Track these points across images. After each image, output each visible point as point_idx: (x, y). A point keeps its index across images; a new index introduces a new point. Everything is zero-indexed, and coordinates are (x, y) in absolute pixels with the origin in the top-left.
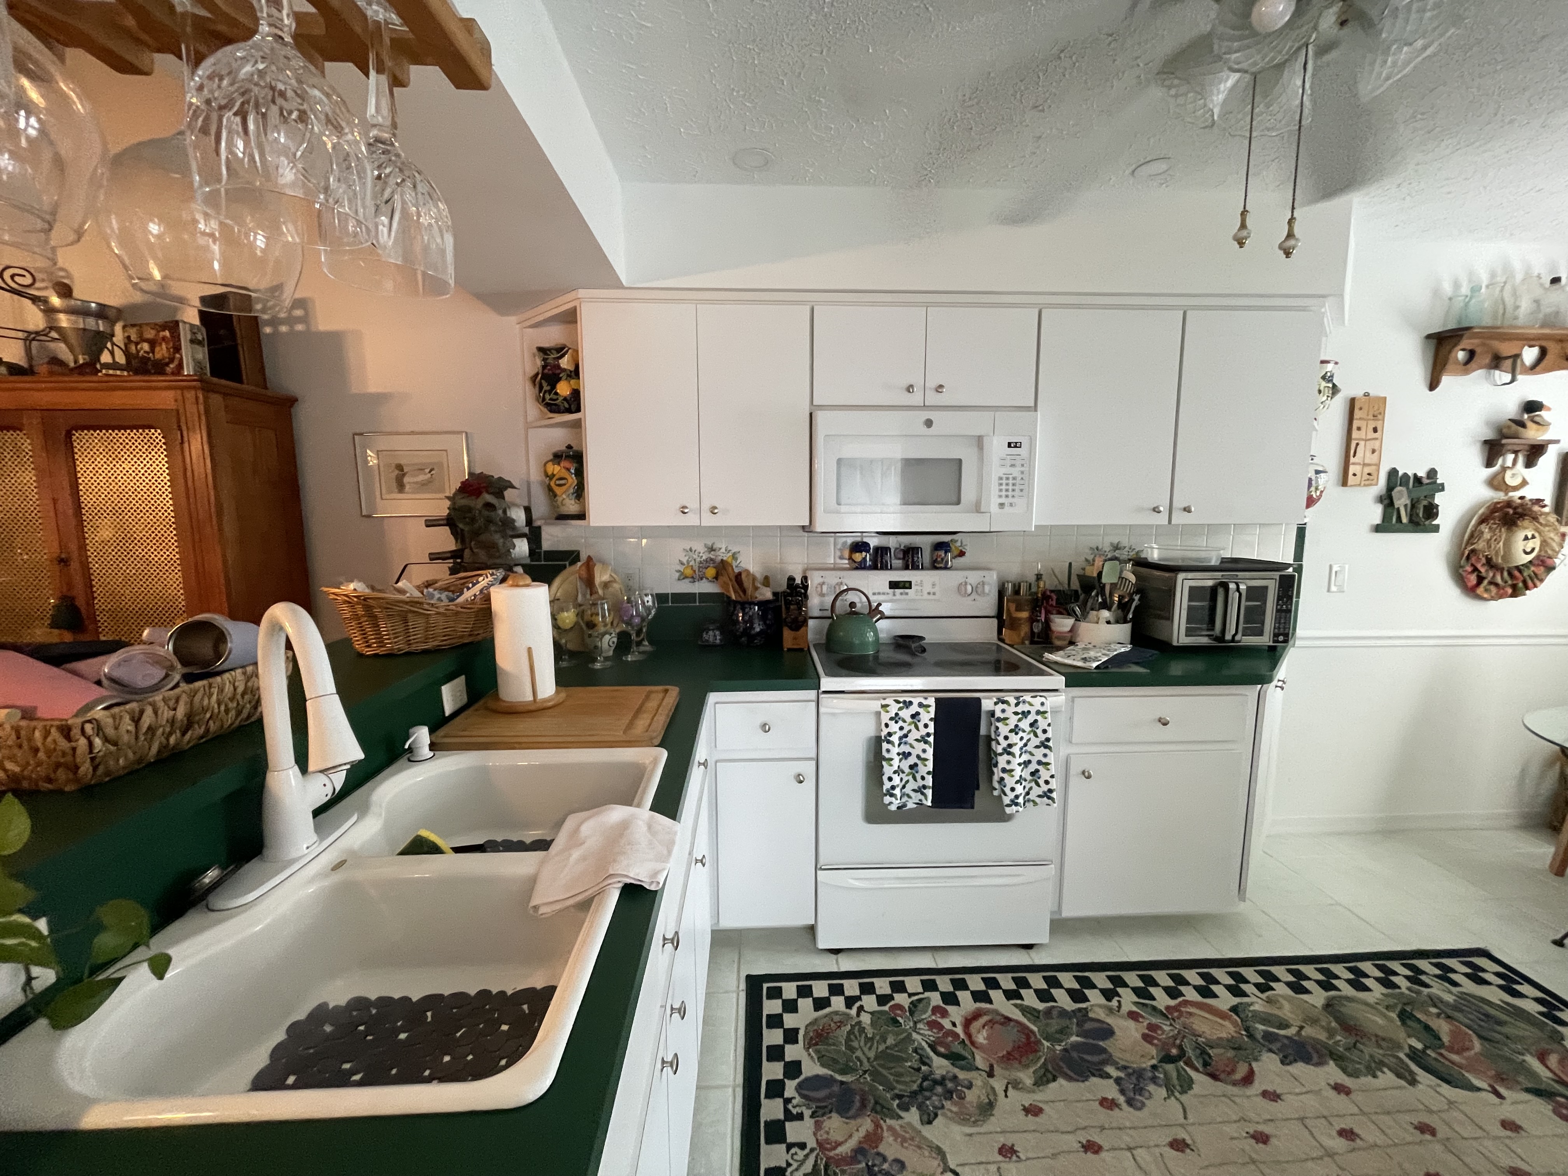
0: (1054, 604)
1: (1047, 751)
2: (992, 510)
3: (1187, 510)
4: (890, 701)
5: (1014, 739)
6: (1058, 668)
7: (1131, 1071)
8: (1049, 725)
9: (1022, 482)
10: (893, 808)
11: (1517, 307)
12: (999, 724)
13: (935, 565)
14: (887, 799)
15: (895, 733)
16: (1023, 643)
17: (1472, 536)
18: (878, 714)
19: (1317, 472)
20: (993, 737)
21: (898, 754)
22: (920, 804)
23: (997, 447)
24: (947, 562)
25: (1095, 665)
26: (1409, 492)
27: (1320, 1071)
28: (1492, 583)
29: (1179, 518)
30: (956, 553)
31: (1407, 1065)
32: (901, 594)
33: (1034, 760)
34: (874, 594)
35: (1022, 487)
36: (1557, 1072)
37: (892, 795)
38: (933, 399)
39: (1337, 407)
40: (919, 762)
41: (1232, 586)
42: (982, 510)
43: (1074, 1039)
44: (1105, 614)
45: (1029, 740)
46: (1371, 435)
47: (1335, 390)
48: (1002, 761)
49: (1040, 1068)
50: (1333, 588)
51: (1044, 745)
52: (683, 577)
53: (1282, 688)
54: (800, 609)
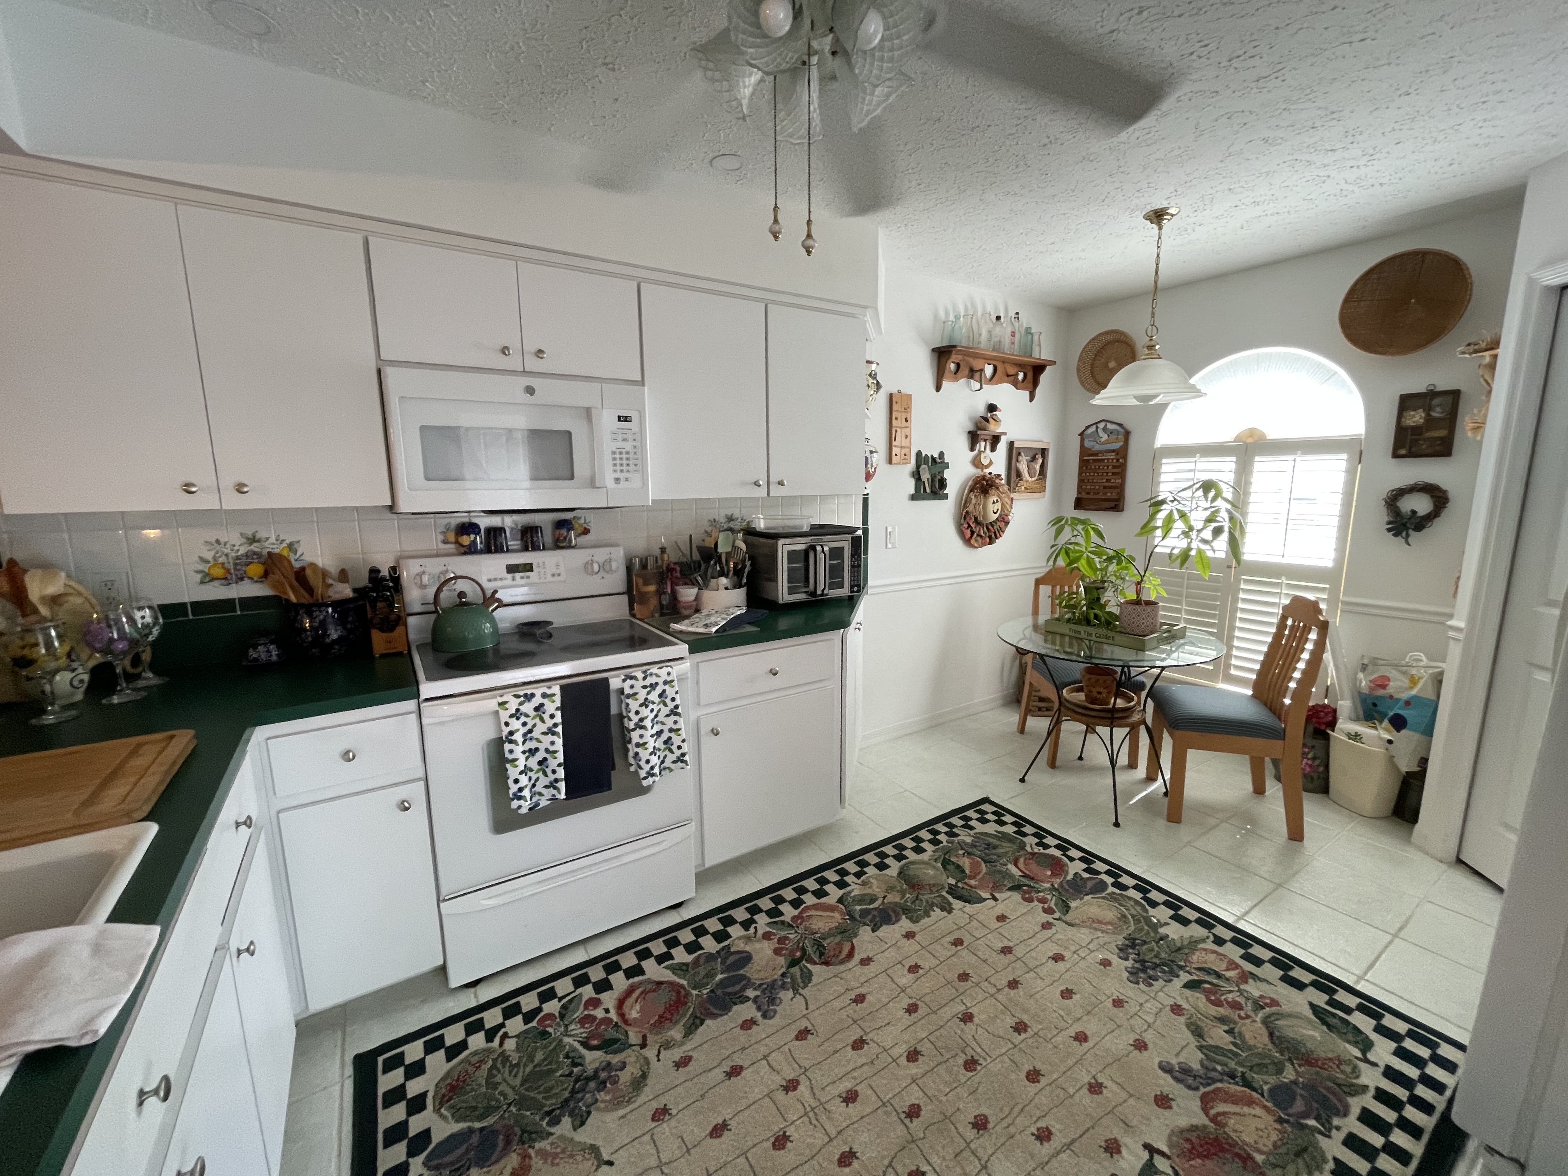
0: (678, 575)
1: (677, 718)
2: (608, 486)
3: (781, 483)
4: (508, 697)
5: (644, 712)
6: (681, 636)
7: (765, 986)
8: (677, 693)
9: (635, 457)
10: (524, 810)
11: (980, 335)
12: (629, 701)
13: (559, 544)
14: (515, 804)
15: (518, 730)
16: (653, 616)
17: (965, 503)
18: (497, 713)
19: (871, 452)
20: (625, 714)
21: (524, 752)
22: (554, 799)
23: (607, 420)
24: (570, 541)
25: (714, 629)
26: (929, 469)
27: (896, 926)
28: (978, 535)
29: (776, 491)
30: (580, 530)
31: (947, 899)
32: (522, 578)
33: (666, 728)
34: (489, 580)
35: (636, 462)
36: (1023, 869)
37: (520, 798)
38: (532, 364)
39: (880, 402)
40: (548, 756)
41: (819, 548)
42: (597, 485)
43: (720, 977)
44: (724, 581)
45: (659, 711)
46: (904, 424)
47: (878, 386)
48: (635, 736)
49: (689, 1018)
50: (890, 546)
51: (674, 712)
52: (207, 578)
53: (859, 629)
54: (391, 605)
